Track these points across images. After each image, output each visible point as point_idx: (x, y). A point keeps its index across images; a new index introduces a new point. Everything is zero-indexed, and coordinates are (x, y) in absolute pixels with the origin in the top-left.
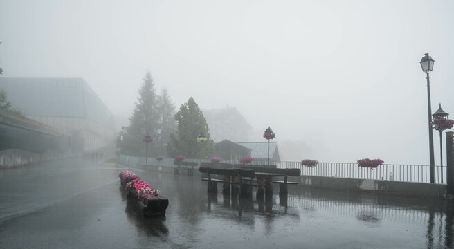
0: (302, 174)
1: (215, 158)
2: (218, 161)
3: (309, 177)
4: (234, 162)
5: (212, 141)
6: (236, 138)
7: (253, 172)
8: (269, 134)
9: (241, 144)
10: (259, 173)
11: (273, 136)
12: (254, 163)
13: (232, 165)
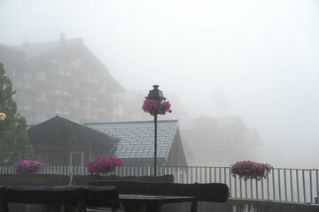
0: (233, 195)
1: (27, 162)
2: (37, 168)
3: (251, 203)
4: (74, 170)
5: (22, 121)
6: (82, 114)
7: (114, 194)
8: (156, 103)
9: (96, 128)
10: (131, 197)
11: (165, 108)
12: (120, 172)
13: (67, 177)
